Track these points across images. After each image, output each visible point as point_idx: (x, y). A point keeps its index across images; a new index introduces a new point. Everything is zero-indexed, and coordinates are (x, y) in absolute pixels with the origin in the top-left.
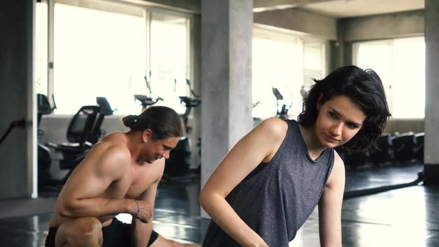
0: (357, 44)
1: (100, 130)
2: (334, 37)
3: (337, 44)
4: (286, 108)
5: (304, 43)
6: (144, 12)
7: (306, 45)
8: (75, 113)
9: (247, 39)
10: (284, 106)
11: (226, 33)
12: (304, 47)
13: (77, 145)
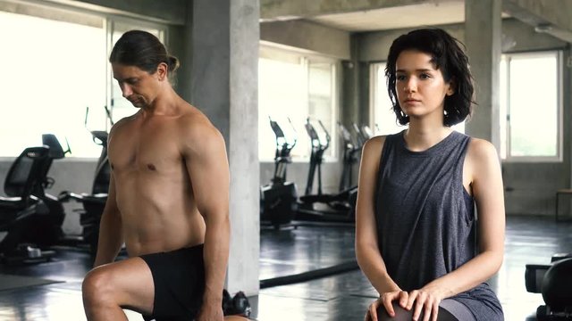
0: (376, 65)
1: (47, 179)
2: (347, 57)
3: (351, 66)
4: (289, 147)
5: (310, 62)
6: (104, 21)
7: (312, 65)
8: (18, 155)
9: (253, 66)
10: (286, 145)
11: (226, 58)
12: (309, 67)
13: (18, 199)
